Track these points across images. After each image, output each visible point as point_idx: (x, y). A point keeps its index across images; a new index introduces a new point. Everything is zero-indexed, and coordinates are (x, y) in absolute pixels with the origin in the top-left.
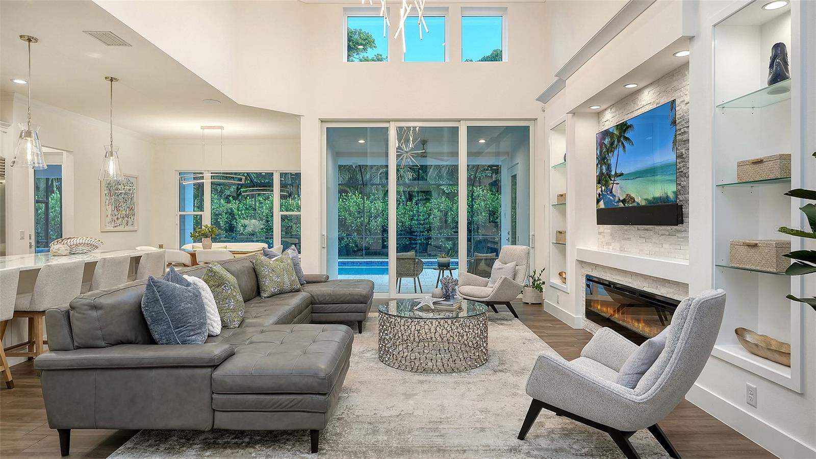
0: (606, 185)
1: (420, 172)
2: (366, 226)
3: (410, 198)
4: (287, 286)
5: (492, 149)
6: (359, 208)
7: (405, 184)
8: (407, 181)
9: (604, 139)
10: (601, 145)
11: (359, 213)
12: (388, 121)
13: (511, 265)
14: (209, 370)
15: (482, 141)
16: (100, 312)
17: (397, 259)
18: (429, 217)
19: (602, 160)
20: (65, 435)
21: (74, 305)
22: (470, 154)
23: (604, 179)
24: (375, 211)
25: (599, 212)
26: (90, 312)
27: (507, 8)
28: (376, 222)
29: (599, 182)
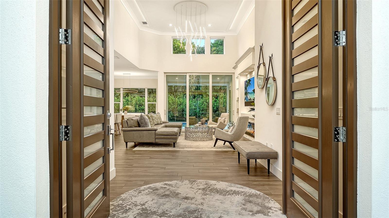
0: (246, 95)
1: (198, 88)
2: (176, 109)
3: (194, 97)
4: (159, 123)
5: (223, 81)
6: (173, 101)
7: (192, 92)
8: (193, 90)
9: (246, 83)
10: (245, 84)
11: (173, 103)
12: (186, 73)
13: (223, 118)
14: (155, 131)
15: (218, 79)
16: (133, 121)
17: (189, 119)
18: (202, 105)
19: (246, 88)
20: (127, 143)
21: (128, 119)
22: (213, 83)
23: (246, 93)
24: (180, 102)
25: (245, 102)
26: (131, 121)
27: (225, 37)
28: (180, 107)
29: (245, 95)
